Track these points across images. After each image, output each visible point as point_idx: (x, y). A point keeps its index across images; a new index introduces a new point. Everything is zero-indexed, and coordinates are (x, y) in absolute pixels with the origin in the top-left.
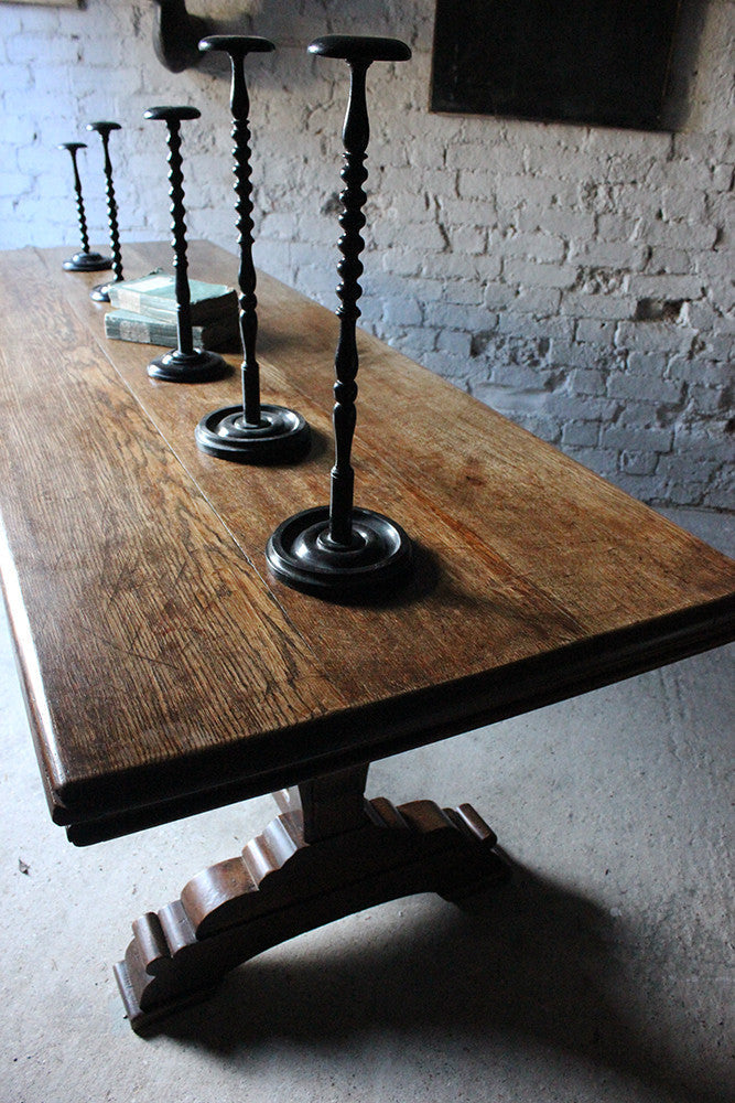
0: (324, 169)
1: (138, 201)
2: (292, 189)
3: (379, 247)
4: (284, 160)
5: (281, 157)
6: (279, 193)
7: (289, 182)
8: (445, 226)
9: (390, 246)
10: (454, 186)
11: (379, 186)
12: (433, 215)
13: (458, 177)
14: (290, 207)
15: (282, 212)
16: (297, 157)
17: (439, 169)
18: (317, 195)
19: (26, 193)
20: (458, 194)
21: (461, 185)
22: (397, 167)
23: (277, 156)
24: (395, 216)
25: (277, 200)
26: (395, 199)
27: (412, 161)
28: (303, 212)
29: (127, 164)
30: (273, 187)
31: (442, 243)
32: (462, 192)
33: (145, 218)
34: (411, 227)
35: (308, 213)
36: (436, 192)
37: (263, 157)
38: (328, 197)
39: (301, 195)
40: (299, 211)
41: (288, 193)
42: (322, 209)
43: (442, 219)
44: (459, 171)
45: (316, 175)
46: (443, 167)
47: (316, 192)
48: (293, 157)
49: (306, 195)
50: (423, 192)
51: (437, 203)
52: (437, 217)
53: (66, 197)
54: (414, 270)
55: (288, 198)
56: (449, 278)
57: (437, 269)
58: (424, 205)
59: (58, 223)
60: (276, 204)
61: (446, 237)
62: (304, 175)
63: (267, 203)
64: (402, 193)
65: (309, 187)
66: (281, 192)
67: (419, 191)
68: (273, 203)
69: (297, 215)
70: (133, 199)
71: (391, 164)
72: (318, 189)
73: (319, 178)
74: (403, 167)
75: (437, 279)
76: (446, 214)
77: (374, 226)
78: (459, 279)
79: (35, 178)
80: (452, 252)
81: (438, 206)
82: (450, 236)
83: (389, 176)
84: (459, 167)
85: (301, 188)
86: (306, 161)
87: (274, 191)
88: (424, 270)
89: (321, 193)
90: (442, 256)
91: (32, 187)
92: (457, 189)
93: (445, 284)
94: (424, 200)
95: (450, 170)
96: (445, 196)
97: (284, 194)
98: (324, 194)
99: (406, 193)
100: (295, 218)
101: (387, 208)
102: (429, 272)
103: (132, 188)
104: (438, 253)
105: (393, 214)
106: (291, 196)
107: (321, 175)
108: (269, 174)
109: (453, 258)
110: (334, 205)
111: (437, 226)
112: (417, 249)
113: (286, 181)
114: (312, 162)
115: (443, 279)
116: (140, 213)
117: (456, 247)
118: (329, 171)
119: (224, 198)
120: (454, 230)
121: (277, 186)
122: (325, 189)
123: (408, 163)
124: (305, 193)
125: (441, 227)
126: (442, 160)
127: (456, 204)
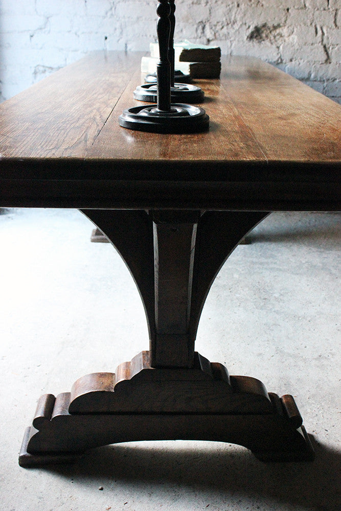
0: (250, 11)
1: (121, 33)
2: (228, 24)
3: (284, 61)
4: (224, 5)
5: (222, 3)
6: (219, 27)
7: (226, 19)
8: (327, 46)
9: (291, 60)
10: (333, 20)
11: (285, 21)
12: (320, 39)
13: (336, 14)
14: (227, 36)
15: (221, 40)
16: (232, 3)
17: (324, 9)
18: (245, 27)
19: (41, 29)
20: (336, 26)
21: (337, 20)
22: (298, 9)
23: (219, 3)
24: (295, 41)
25: (217, 31)
26: (295, 30)
27: (307, 5)
28: (235, 40)
29: (115, 8)
30: (215, 23)
31: (324, 57)
32: (338, 24)
33: (126, 44)
34: (305, 47)
35: (238, 41)
36: (321, 23)
37: (210, 3)
38: (252, 29)
39: (234, 28)
40: (232, 39)
41: (225, 28)
42: (248, 37)
43: (325, 42)
44: (337, 10)
45: (245, 15)
46: (327, 8)
47: (244, 26)
48: (230, 3)
49: (237, 28)
50: (313, 25)
51: (323, 32)
52: (322, 40)
53: (69, 32)
54: (306, 76)
55: (225, 30)
56: (328, 80)
57: (320, 74)
58: (314, 32)
59: (62, 49)
60: (217, 34)
61: (327, 54)
62: (236, 14)
63: (211, 33)
64: (300, 25)
65: (239, 23)
66: (221, 27)
67: (311, 24)
68: (215, 34)
69: (231, 41)
70: (118, 32)
71: (294, 7)
72: (245, 24)
73: (246, 17)
74: (302, 8)
75: (320, 81)
76: (328, 38)
77: (281, 48)
78: (334, 81)
79: (48, 18)
80: (330, 63)
81: (323, 34)
82: (329, 53)
83: (292, 16)
84: (338, 7)
85: (234, 23)
86: (238, 6)
87: (215, 26)
88: (313, 76)
89: (247, 27)
90: (324, 66)
91: (45, 24)
92: (335, 22)
93: (325, 84)
94: (315, 30)
95: (331, 10)
96: (328, 27)
97: (223, 27)
98: (249, 27)
99: (303, 25)
100: (229, 44)
101: (289, 36)
102: (315, 77)
103: (118, 25)
104: (322, 64)
105: (293, 39)
106: (227, 29)
107: (248, 15)
108: (213, 15)
109: (331, 67)
110: (255, 35)
111: (322, 46)
112: (309, 62)
113: (224, 19)
114: (242, 6)
115: (324, 81)
116: (122, 42)
117: (333, 61)
118: (253, 12)
119: (182, 31)
120: (332, 49)
121: (218, 22)
122: (250, 24)
123: (305, 6)
124: (236, 27)
125: (325, 47)
126: (326, 3)
127: (335, 31)
